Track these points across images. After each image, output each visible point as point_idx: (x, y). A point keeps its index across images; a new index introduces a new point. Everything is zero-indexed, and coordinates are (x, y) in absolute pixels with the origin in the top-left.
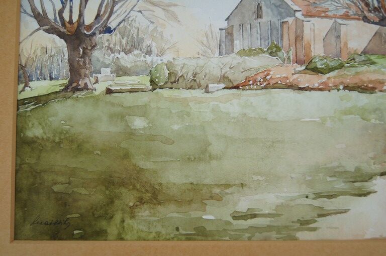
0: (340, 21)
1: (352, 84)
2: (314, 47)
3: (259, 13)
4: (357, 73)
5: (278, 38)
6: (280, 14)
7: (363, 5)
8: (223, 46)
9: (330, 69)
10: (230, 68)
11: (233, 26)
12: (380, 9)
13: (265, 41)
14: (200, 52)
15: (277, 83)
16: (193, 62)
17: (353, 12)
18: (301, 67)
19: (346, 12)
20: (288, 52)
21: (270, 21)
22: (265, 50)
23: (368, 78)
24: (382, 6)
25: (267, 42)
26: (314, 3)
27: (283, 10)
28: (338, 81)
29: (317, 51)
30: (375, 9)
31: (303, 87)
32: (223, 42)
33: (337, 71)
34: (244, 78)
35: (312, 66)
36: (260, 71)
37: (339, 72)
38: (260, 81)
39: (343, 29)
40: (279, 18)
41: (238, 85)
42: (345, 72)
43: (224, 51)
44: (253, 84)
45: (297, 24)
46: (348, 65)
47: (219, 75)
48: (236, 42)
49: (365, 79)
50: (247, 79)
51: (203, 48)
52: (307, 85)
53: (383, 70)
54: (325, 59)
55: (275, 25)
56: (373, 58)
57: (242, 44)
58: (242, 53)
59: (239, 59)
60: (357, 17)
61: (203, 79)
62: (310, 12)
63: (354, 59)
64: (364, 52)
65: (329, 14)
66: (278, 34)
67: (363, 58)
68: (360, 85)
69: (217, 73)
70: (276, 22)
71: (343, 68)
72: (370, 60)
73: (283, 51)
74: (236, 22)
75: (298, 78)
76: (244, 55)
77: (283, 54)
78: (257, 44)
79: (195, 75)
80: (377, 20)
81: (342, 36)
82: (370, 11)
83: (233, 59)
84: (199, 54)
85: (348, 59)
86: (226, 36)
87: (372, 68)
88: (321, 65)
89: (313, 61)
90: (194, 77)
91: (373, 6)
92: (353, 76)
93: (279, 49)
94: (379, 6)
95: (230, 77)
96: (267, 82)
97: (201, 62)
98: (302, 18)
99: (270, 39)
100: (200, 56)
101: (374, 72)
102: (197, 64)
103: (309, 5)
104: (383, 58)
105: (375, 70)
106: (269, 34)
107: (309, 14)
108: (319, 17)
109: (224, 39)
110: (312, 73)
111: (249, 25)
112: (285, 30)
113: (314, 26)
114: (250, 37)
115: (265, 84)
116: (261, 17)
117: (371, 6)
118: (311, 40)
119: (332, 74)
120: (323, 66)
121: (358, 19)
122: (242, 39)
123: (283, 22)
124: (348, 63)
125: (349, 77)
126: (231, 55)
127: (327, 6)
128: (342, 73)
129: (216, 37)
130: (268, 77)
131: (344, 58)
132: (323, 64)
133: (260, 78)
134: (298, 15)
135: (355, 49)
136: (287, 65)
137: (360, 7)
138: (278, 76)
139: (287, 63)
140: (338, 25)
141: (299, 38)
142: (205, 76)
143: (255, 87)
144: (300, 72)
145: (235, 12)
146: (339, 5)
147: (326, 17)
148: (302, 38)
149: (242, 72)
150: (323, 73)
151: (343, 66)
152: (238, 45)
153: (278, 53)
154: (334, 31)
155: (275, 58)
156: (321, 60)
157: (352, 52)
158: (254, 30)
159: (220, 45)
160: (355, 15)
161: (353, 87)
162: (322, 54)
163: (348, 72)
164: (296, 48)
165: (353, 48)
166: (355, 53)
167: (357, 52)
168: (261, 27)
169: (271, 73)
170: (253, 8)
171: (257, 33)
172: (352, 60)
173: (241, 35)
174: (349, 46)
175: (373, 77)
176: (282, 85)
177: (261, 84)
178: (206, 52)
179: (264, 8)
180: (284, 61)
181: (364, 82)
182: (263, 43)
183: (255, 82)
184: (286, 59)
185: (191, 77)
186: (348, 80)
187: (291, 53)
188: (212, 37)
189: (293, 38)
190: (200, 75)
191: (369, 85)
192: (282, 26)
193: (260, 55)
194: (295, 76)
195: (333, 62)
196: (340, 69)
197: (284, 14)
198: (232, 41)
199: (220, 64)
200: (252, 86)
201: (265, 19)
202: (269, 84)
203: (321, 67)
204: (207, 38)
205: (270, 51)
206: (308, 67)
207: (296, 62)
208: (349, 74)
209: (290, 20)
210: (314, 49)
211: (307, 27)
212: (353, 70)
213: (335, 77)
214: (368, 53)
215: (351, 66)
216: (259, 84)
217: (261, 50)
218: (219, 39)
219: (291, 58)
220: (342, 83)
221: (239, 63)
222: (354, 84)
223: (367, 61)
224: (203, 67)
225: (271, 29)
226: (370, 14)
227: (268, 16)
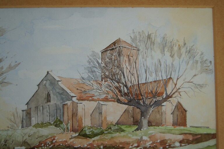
0: (102, 103)
1: (109, 145)
2: (85, 120)
3: (48, 99)
4: (112, 138)
5: (61, 115)
6: (62, 99)
7: (117, 91)
8: (24, 121)
9: (94, 135)
10: (29, 136)
11: (31, 108)
12: (129, 94)
13: (52, 117)
14: (9, 126)
15: (60, 145)
16: (5, 133)
17: (110, 96)
18: (76, 134)
19: (106, 96)
20: (67, 124)
21: (56, 104)
22: (52, 123)
23: (120, 141)
24: (130, 92)
25: (53, 118)
26: (85, 91)
27: (64, 97)
28: (100, 143)
29: (87, 123)
30: (126, 94)
31: (77, 147)
32: (24, 119)
33: (99, 136)
34: (38, 142)
35: (83, 133)
36: (49, 137)
37: (100, 136)
38: (49, 144)
39: (104, 108)
40: (61, 102)
41: (34, 147)
42: (104, 137)
43: (25, 125)
44: (44, 146)
45: (74, 105)
46: (107, 132)
47: (21, 141)
48: (33, 119)
49: (118, 142)
50: (40, 143)
51: (11, 123)
52: (79, 146)
53: (129, 135)
54: (92, 128)
55: (59, 106)
56: (123, 127)
57: (37, 120)
58: (37, 126)
59: (35, 130)
60: (113, 99)
61: (11, 144)
62: (82, 97)
63: (110, 128)
64: (118, 123)
65: (95, 98)
66: (60, 112)
67: (116, 127)
68: (114, 146)
69: (20, 139)
70: (60, 104)
71: (103, 134)
72: (121, 128)
73: (64, 123)
74: (33, 105)
75: (73, 141)
76: (38, 127)
77: (64, 125)
78: (47, 119)
79: (6, 141)
80: (127, 102)
81: (103, 113)
82: (122, 96)
83: (31, 130)
84: (8, 128)
85: (107, 128)
86: (26, 115)
87: (122, 134)
88: (89, 132)
89: (84, 130)
90: (5, 143)
91: (124, 92)
92: (110, 139)
93: (61, 122)
94: (127, 92)
95: (29, 142)
96: (53, 145)
97: (10, 133)
98: (77, 101)
99: (55, 116)
100: (9, 129)
101: (124, 136)
102: (7, 134)
103: (81, 93)
104: (130, 127)
105: (124, 135)
106: (55, 113)
107: (82, 99)
108: (87, 100)
109: (25, 117)
110: (83, 137)
111: (42, 107)
112: (66, 110)
113: (85, 106)
114: (42, 115)
115: (52, 145)
116: (50, 101)
117: (122, 92)
118: (82, 115)
119: (96, 138)
120: (90, 133)
121: (114, 101)
122: (37, 116)
123: (64, 104)
124: (106, 131)
125: (107, 140)
126: (29, 128)
127: (93, 93)
128: (103, 138)
129: (20, 116)
130: (54, 141)
131: (104, 128)
132: (90, 132)
133: (48, 142)
134: (74, 99)
135: (111, 121)
136: (67, 133)
137: (115, 93)
138: (61, 140)
139: (67, 132)
140: (100, 105)
141: (74, 114)
142: (12, 142)
143: (46, 148)
144: (75, 137)
145: (32, 99)
146: (102, 92)
147: (93, 100)
148: (77, 114)
149: (37, 138)
150: (90, 138)
151: (104, 133)
152: (34, 121)
153: (61, 125)
154: (97, 109)
155: (58, 128)
156: (89, 129)
157: (110, 123)
158: (45, 110)
159: (22, 121)
160: (112, 98)
161: (109, 147)
162: (90, 125)
163: (106, 137)
164: (72, 121)
165: (110, 121)
166: (112, 124)
167: (113, 123)
168: (50, 108)
169: (56, 138)
170: (45, 95)
171: (47, 112)
172: (109, 129)
173: (36, 114)
174: (107, 119)
175: (123, 140)
176: (63, 146)
177: (49, 146)
178: (13, 126)
179: (52, 95)
180: (64, 130)
181: (117, 143)
182: (51, 118)
183: (45, 144)
184: (66, 129)
185: (3, 143)
186: (106, 143)
187: (69, 124)
188: (17, 116)
189: (70, 114)
190: (9, 141)
191: (120, 145)
192: (63, 107)
193: (49, 127)
194: (72, 140)
195: (97, 130)
196: (102, 134)
197: (65, 99)
198: (30, 118)
199: (22, 134)
200: (43, 147)
201: (52, 102)
202: (55, 145)
203: (89, 133)
204: (14, 116)
205: (55, 124)
206: (81, 134)
207: (73, 131)
208: (107, 138)
209: (69, 103)
210: (85, 122)
211: (80, 107)
212: (110, 136)
213: (98, 140)
214: (120, 124)
215: (109, 133)
216: (48, 146)
217: (50, 123)
218: (21, 117)
219: (69, 128)
220: (102, 144)
221: (35, 132)
222: (110, 145)
223: (119, 129)
224: (11, 136)
225: (56, 109)
226: (122, 97)
227: (55, 100)
